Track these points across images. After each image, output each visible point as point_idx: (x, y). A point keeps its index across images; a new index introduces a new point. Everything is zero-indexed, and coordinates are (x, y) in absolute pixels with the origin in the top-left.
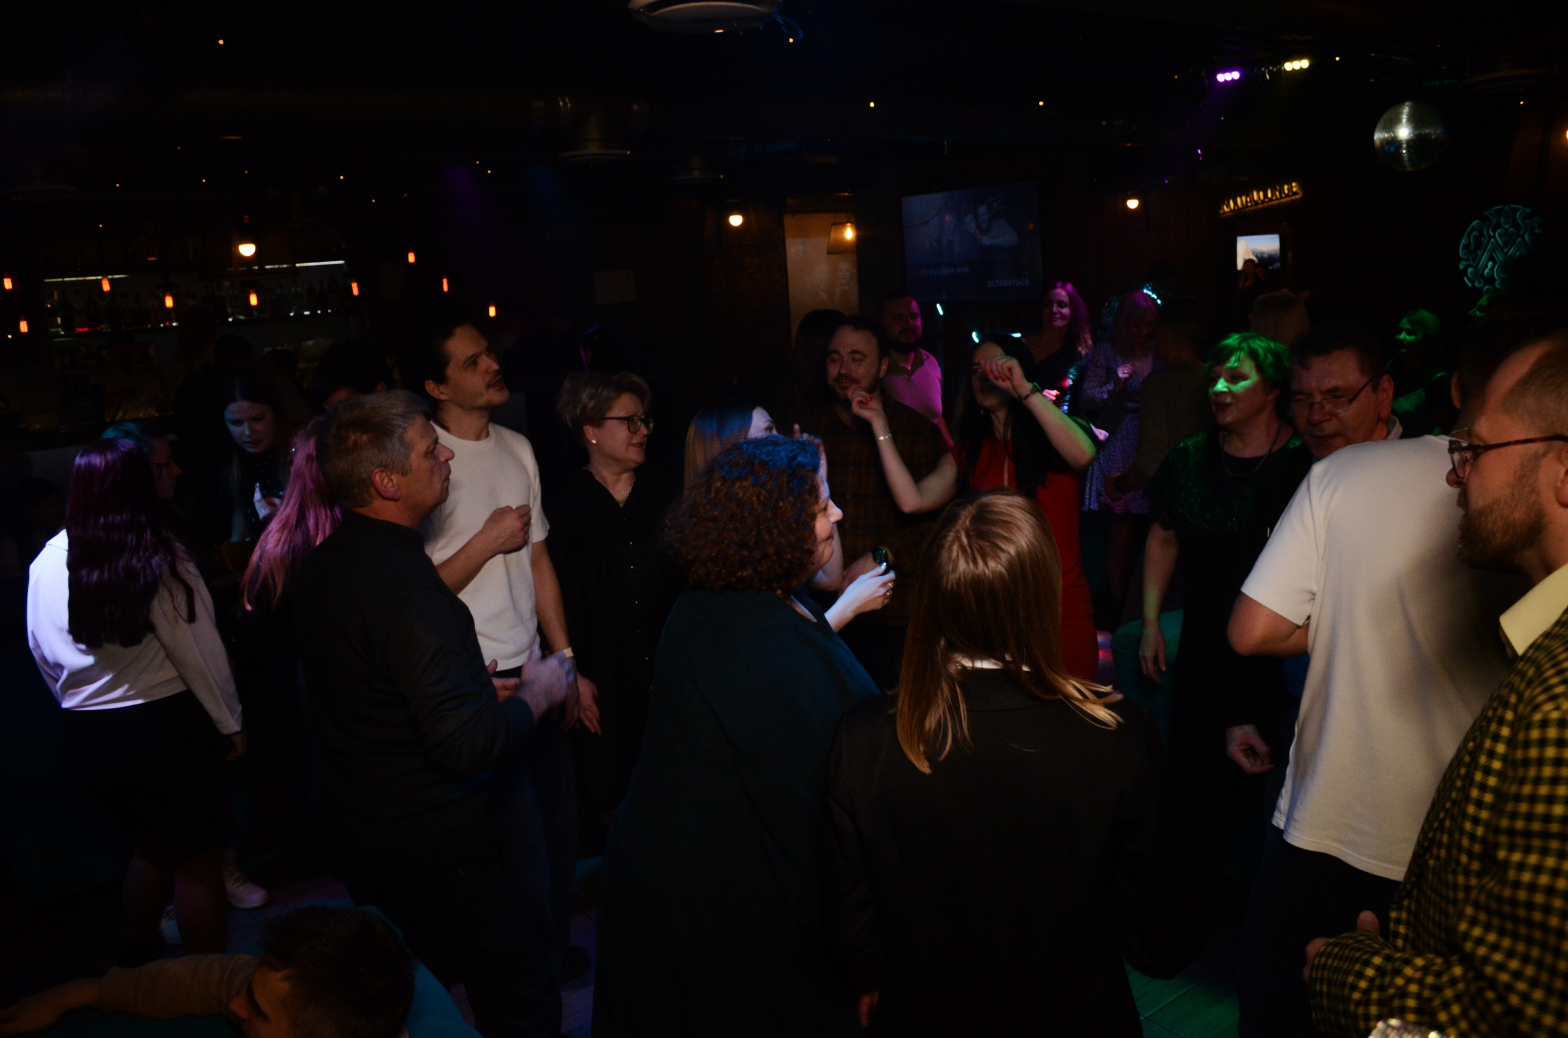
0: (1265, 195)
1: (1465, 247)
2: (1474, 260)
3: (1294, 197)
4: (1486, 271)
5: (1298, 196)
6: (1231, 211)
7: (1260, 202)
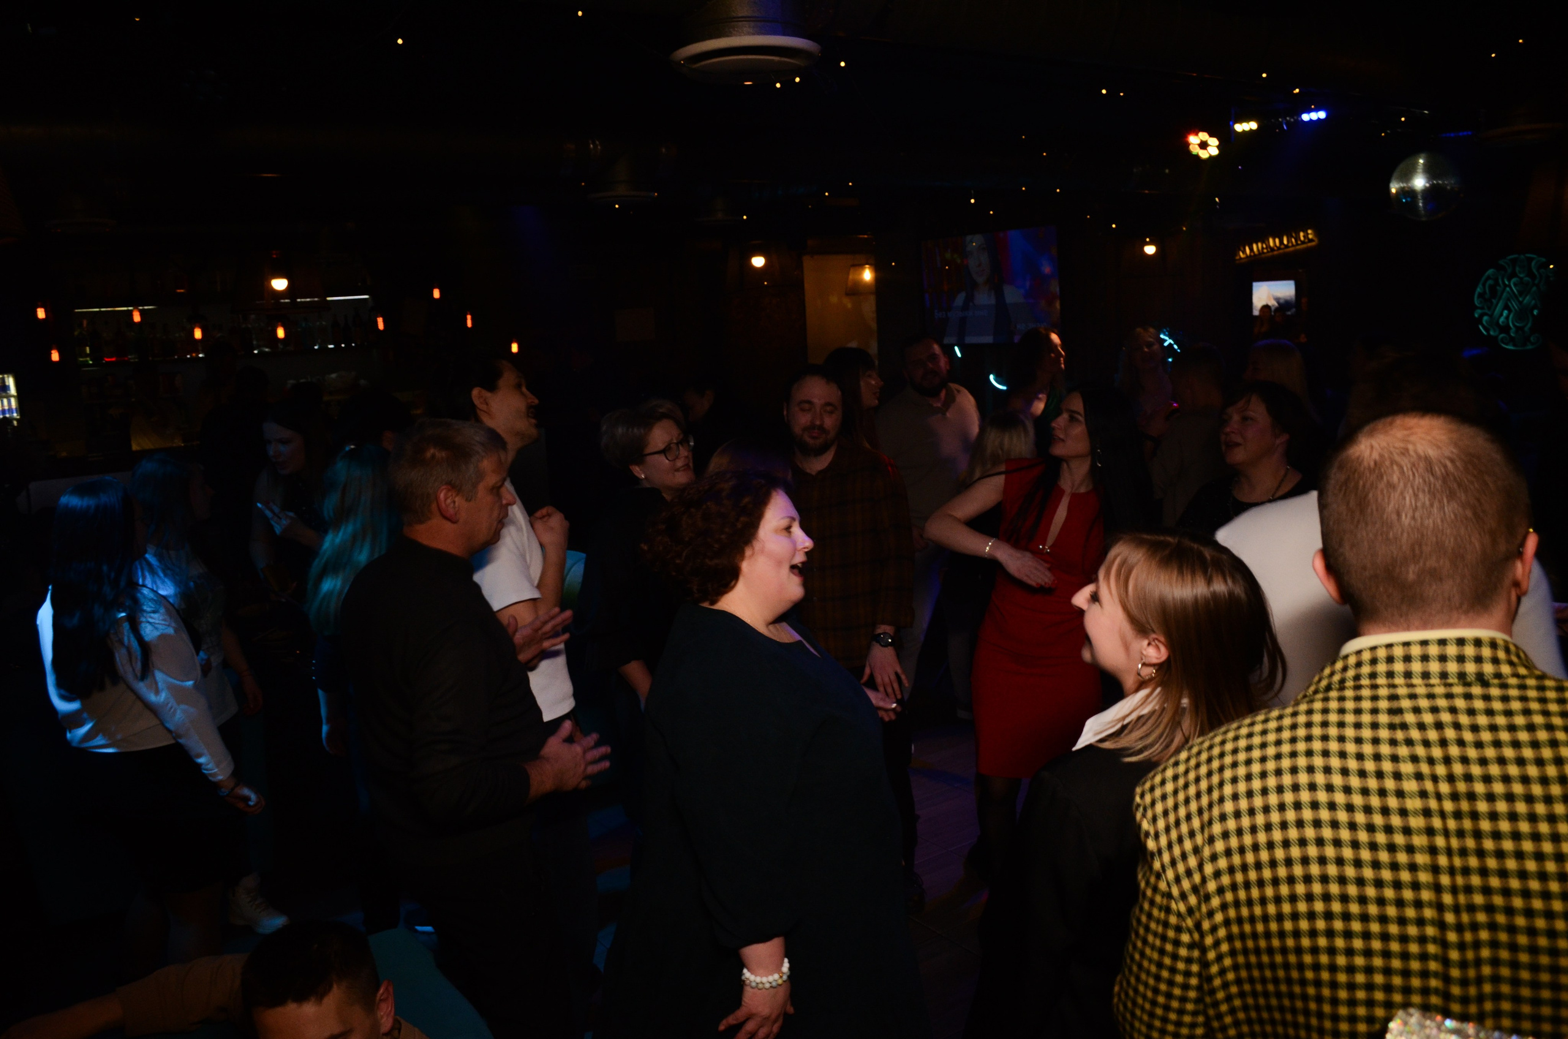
1: (1481, 295)
2: (1489, 309)
4: (1502, 320)
6: (1247, 257)
7: (1275, 248)
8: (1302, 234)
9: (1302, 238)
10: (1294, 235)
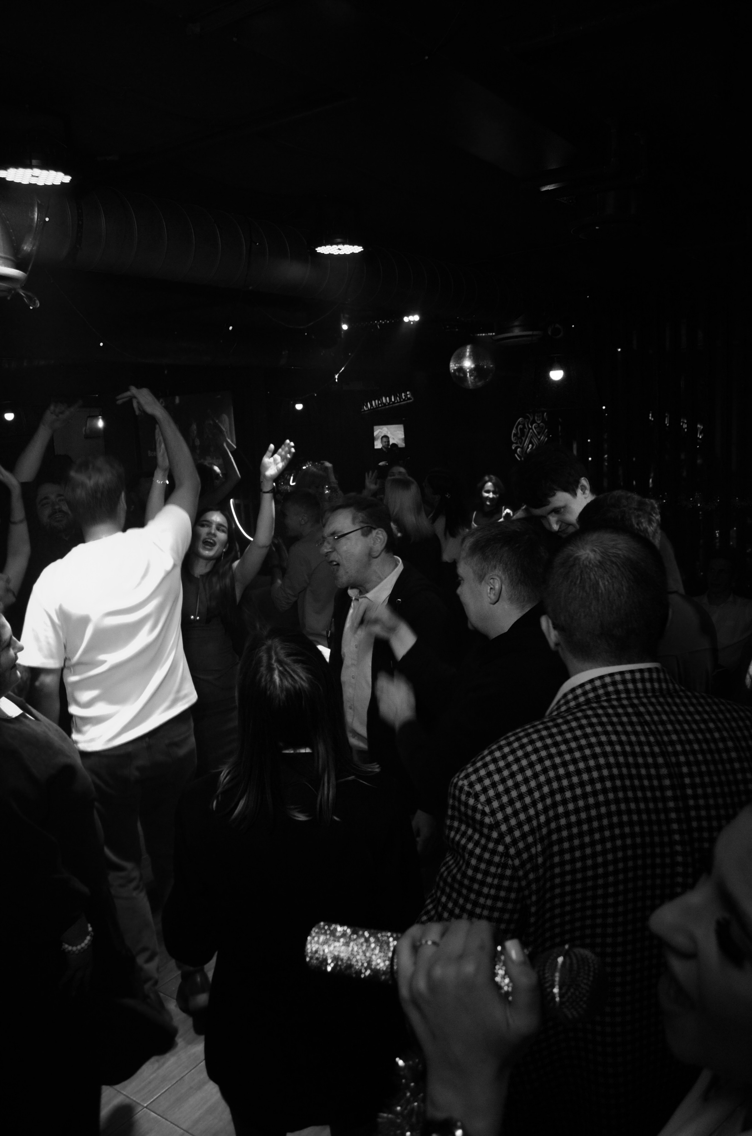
0: (390, 399)
1: (515, 435)
2: (521, 444)
3: (408, 401)
4: (529, 450)
5: (411, 401)
6: (369, 410)
7: (387, 404)
8: (403, 394)
9: (404, 397)
10: (398, 395)
